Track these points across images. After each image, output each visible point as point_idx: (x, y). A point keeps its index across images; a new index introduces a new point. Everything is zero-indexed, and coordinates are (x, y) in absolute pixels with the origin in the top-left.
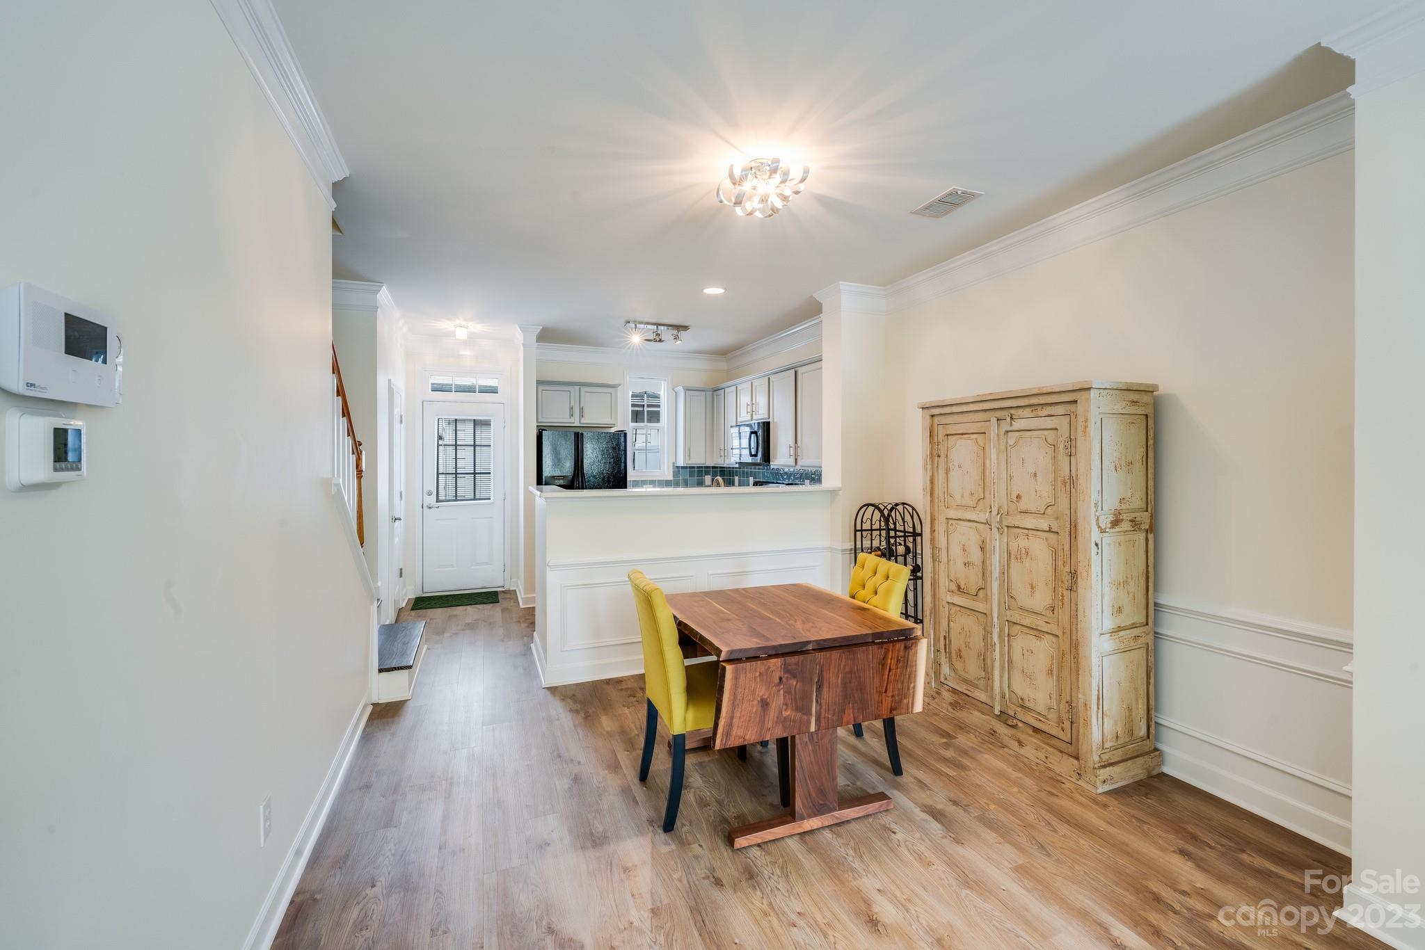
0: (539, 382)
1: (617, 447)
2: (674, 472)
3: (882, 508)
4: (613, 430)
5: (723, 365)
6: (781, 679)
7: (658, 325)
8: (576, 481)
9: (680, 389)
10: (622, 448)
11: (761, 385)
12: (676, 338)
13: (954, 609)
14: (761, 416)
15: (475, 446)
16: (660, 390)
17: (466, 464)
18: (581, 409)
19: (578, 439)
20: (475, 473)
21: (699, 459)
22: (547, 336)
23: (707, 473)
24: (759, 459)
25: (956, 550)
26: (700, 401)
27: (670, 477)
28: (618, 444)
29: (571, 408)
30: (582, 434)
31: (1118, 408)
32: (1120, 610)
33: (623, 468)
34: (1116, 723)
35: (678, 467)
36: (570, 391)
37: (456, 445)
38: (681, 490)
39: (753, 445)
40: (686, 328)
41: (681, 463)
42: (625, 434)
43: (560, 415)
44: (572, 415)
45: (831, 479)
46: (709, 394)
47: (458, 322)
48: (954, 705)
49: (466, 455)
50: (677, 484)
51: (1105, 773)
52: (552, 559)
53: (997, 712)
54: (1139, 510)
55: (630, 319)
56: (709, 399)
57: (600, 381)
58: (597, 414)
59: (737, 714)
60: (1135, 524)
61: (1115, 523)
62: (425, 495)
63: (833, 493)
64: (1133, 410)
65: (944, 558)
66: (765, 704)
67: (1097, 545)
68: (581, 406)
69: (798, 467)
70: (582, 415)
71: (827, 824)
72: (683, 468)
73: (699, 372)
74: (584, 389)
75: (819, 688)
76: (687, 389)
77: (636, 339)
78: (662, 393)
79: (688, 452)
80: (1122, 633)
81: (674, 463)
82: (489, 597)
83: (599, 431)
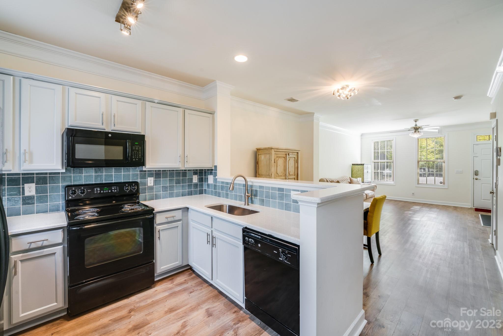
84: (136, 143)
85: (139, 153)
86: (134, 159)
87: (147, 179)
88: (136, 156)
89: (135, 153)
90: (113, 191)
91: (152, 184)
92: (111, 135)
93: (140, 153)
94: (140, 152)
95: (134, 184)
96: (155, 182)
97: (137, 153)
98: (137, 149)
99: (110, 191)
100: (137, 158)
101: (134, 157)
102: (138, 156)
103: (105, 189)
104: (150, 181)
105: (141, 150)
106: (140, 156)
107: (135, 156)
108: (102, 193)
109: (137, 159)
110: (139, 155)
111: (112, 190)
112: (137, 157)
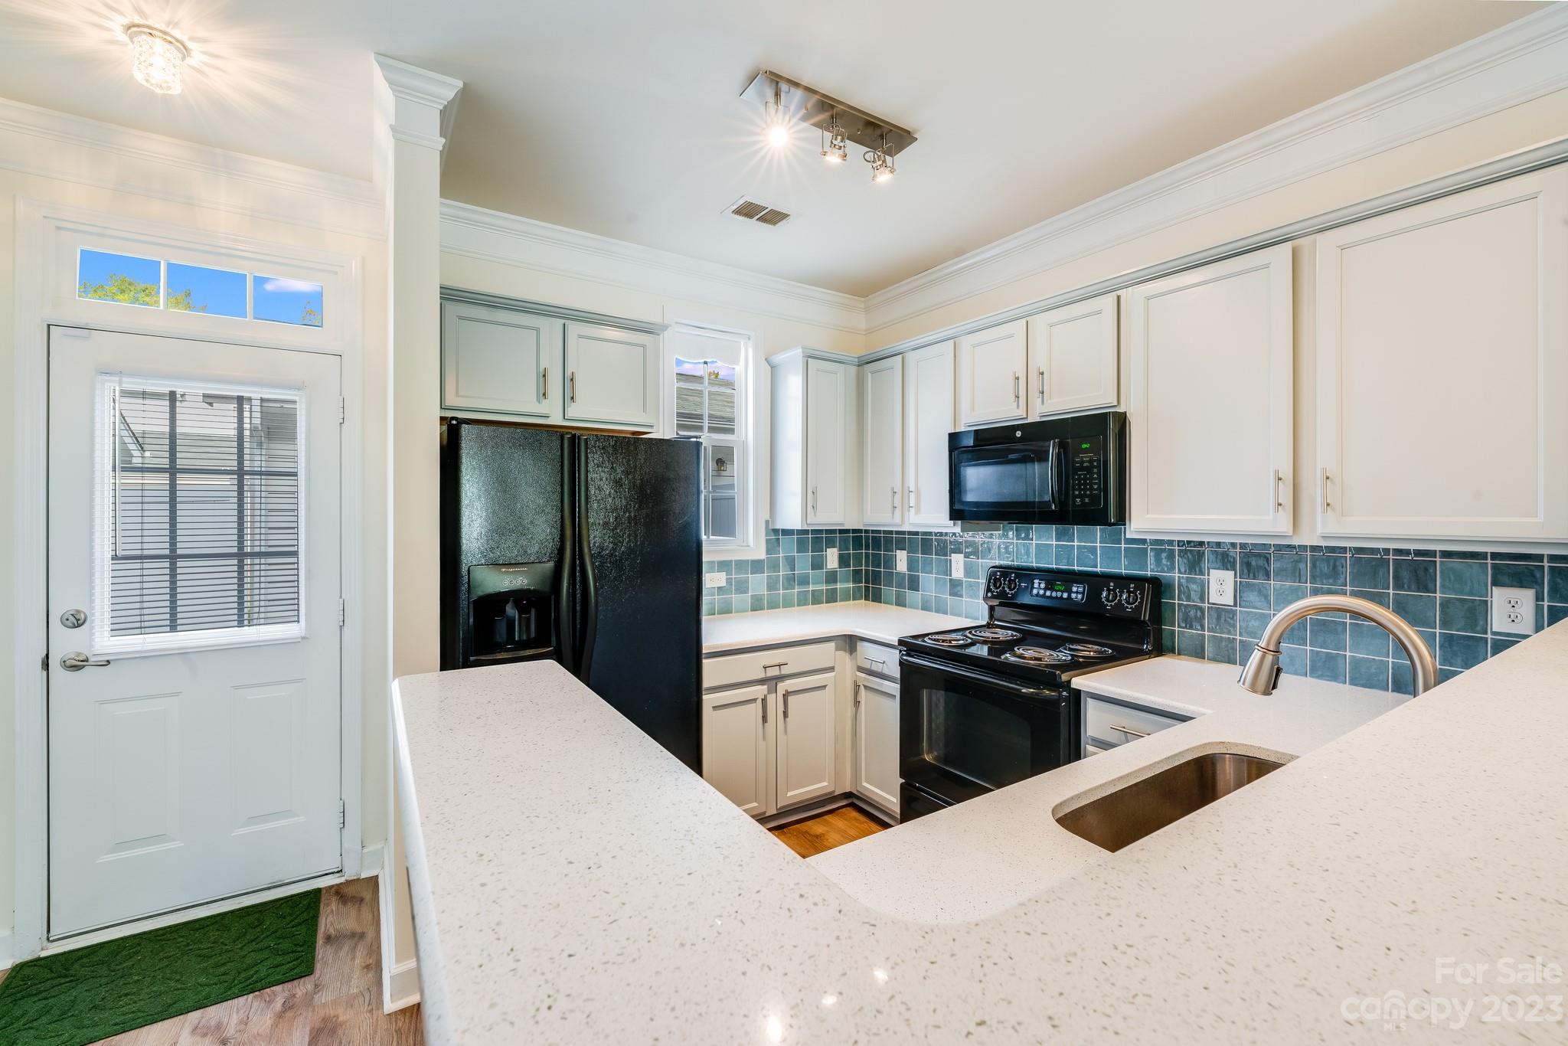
2: (768, 541)
9: (790, 358)
18: (570, 381)
23: (831, 543)
27: (761, 554)
29: (541, 376)
35: (776, 531)
36: (537, 330)
41: (781, 522)
46: (853, 369)
56: (852, 381)
68: (568, 374)
70: (569, 396)
72: (789, 533)
74: (574, 329)
81: (767, 522)
84: (1084, 446)
85: (1092, 479)
86: (1078, 500)
87: (1208, 575)
88: (1085, 490)
89: (1079, 479)
90: (1073, 596)
91: (1228, 599)
92: (1019, 436)
93: (1095, 479)
94: (1095, 476)
95: (1132, 586)
96: (1239, 590)
97: (1085, 479)
98: (1085, 465)
99: (1065, 595)
100: (1087, 496)
101: (1077, 493)
102: (1091, 489)
103: (1057, 588)
104: (1221, 586)
105: (1098, 467)
106: (1096, 487)
107: (1080, 490)
108: (1048, 597)
109: (1087, 500)
110: (1091, 485)
111: (1070, 592)
112: (1088, 492)
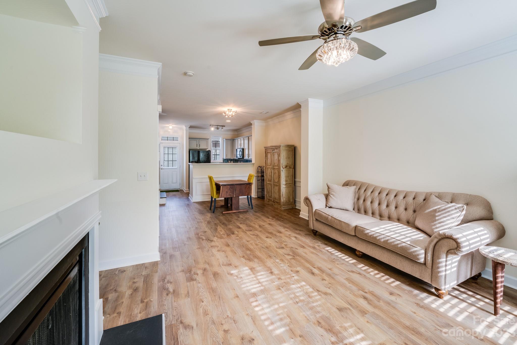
0: (189, 138)
1: (208, 154)
3: (261, 167)
4: (207, 150)
5: (236, 133)
6: (229, 189)
7: (218, 126)
8: (198, 161)
9: (224, 139)
10: (209, 154)
11: (242, 139)
12: (222, 129)
13: (268, 184)
14: (242, 147)
15: (173, 154)
16: (219, 139)
17: (170, 159)
18: (199, 145)
19: (199, 152)
20: (173, 161)
21: (229, 157)
22: (191, 127)
24: (242, 157)
25: (268, 173)
26: (229, 142)
28: (209, 153)
29: (197, 145)
30: (200, 151)
31: (287, 149)
32: (287, 181)
33: (210, 159)
34: (286, 199)
35: (224, 159)
36: (197, 140)
37: (168, 154)
38: (224, 163)
39: (240, 154)
40: (224, 126)
41: (225, 158)
42: (210, 151)
43: (194, 147)
44: (197, 146)
45: (253, 161)
46: (232, 141)
47: (170, 125)
48: (268, 202)
49: (171, 156)
50: (223, 163)
51: (284, 206)
52: (194, 177)
53: (273, 201)
54: (292, 165)
55: (211, 124)
56: (232, 142)
57: (204, 138)
58: (203, 146)
59: (223, 193)
60: (290, 168)
61: (286, 167)
62: (161, 166)
63: (253, 164)
64: (290, 149)
65: (267, 175)
66: (227, 192)
67: (282, 170)
69: (248, 159)
70: (199, 146)
71: (237, 212)
72: (225, 159)
73: (229, 135)
74: (200, 140)
75: (236, 190)
76: (226, 140)
77: (212, 129)
78: (220, 140)
79: (226, 155)
80: (287, 185)
82: (177, 191)
83: (204, 150)
